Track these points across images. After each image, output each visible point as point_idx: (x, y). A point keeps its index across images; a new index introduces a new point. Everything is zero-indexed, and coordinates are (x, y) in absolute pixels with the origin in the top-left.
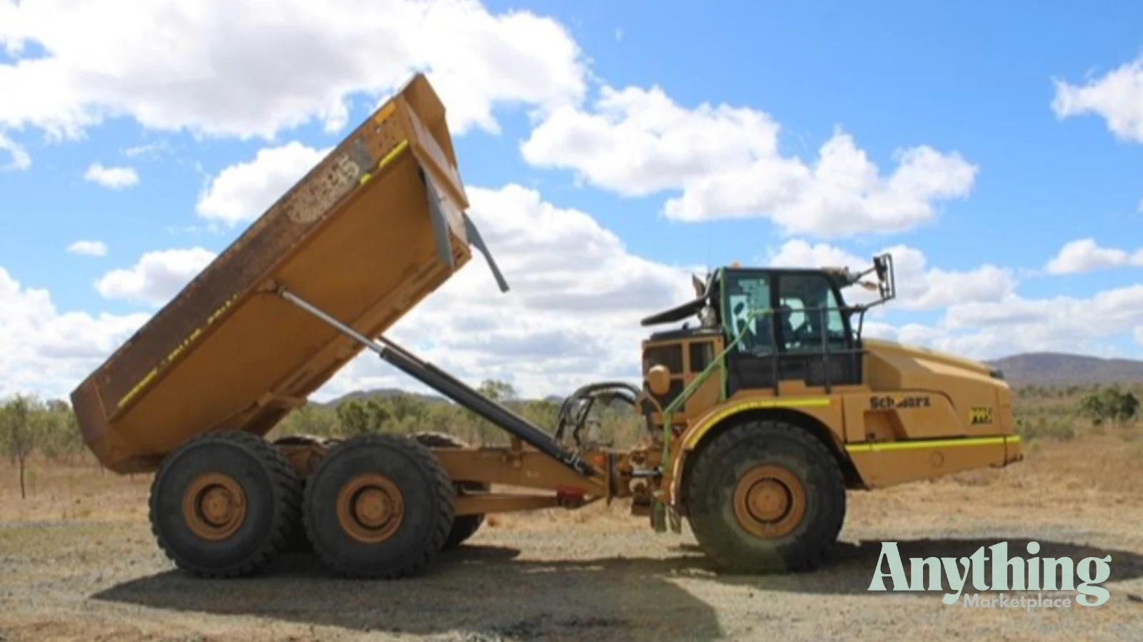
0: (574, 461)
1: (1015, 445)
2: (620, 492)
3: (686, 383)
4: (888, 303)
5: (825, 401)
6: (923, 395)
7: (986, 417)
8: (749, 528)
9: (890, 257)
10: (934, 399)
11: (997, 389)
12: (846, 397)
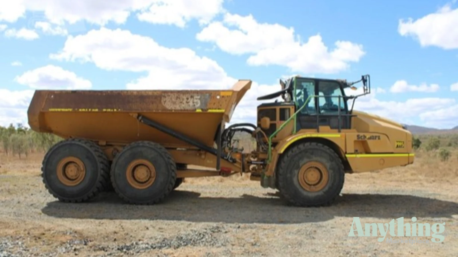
0: (229, 157)
1: (412, 157)
2: (246, 170)
3: (277, 125)
4: (367, 95)
5: (338, 135)
6: (377, 135)
7: (402, 145)
8: (304, 187)
9: (369, 76)
10: (382, 137)
11: (406, 133)
12: (347, 134)
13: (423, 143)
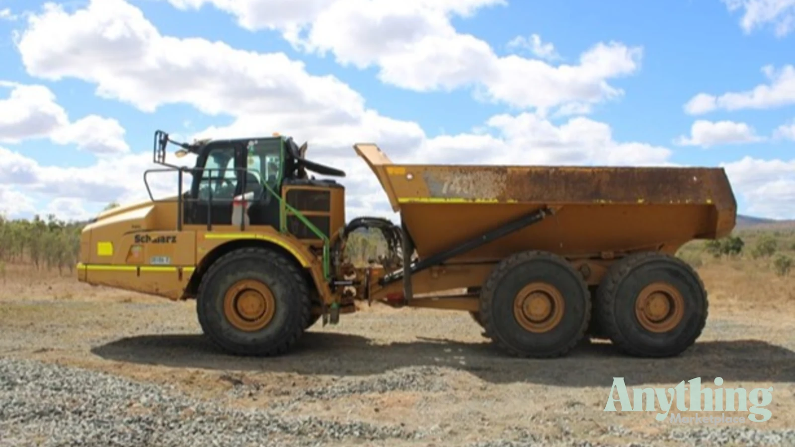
13: (746, 245)
